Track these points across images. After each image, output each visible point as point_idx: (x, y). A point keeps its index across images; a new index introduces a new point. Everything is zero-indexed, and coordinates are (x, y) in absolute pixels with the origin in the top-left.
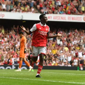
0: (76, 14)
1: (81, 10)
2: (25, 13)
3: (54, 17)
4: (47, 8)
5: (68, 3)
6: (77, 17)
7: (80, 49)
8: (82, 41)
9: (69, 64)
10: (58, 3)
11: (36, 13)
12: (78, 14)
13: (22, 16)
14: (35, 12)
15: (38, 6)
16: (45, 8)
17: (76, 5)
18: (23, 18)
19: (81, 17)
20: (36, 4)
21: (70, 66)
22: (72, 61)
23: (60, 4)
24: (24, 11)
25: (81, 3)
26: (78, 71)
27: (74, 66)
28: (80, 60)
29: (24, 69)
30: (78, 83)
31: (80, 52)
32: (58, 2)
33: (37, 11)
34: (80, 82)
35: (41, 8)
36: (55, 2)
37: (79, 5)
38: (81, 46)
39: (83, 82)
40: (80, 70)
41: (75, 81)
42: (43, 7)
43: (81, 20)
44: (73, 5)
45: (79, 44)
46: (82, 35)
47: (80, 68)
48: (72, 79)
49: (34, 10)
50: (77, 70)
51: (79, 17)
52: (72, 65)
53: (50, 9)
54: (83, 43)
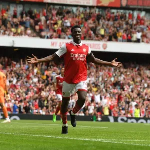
0: (92, 40)
1: (99, 34)
2: (18, 37)
3: (60, 44)
4: (49, 30)
5: (82, 24)
6: (94, 44)
7: (97, 91)
8: (101, 79)
9: (82, 112)
10: (66, 23)
11: (34, 37)
12: (96, 40)
13: (13, 41)
14: (33, 35)
15: (37, 28)
16: (48, 30)
17: (93, 27)
18: (14, 44)
19: (99, 45)
20: (34, 25)
21: (83, 115)
22: (86, 108)
23: (69, 25)
24: (16, 34)
25: (99, 24)
26: (95, 122)
27: (89, 114)
28: (97, 106)
29: (15, 119)
30: (94, 140)
31: (97, 95)
32: (67, 21)
33: (35, 35)
34: (97, 138)
35: (41, 30)
36: (63, 22)
37: (96, 27)
38: (99, 86)
39: (101, 138)
40: (98, 121)
41: (89, 138)
42: (44, 28)
43: (100, 49)
44: (88, 26)
45: (96, 84)
46: (100, 71)
47: (97, 118)
48: (84, 135)
49: (32, 33)
50: (93, 120)
51: (96, 45)
52: (85, 114)
53: (55, 31)
54: (102, 82)
